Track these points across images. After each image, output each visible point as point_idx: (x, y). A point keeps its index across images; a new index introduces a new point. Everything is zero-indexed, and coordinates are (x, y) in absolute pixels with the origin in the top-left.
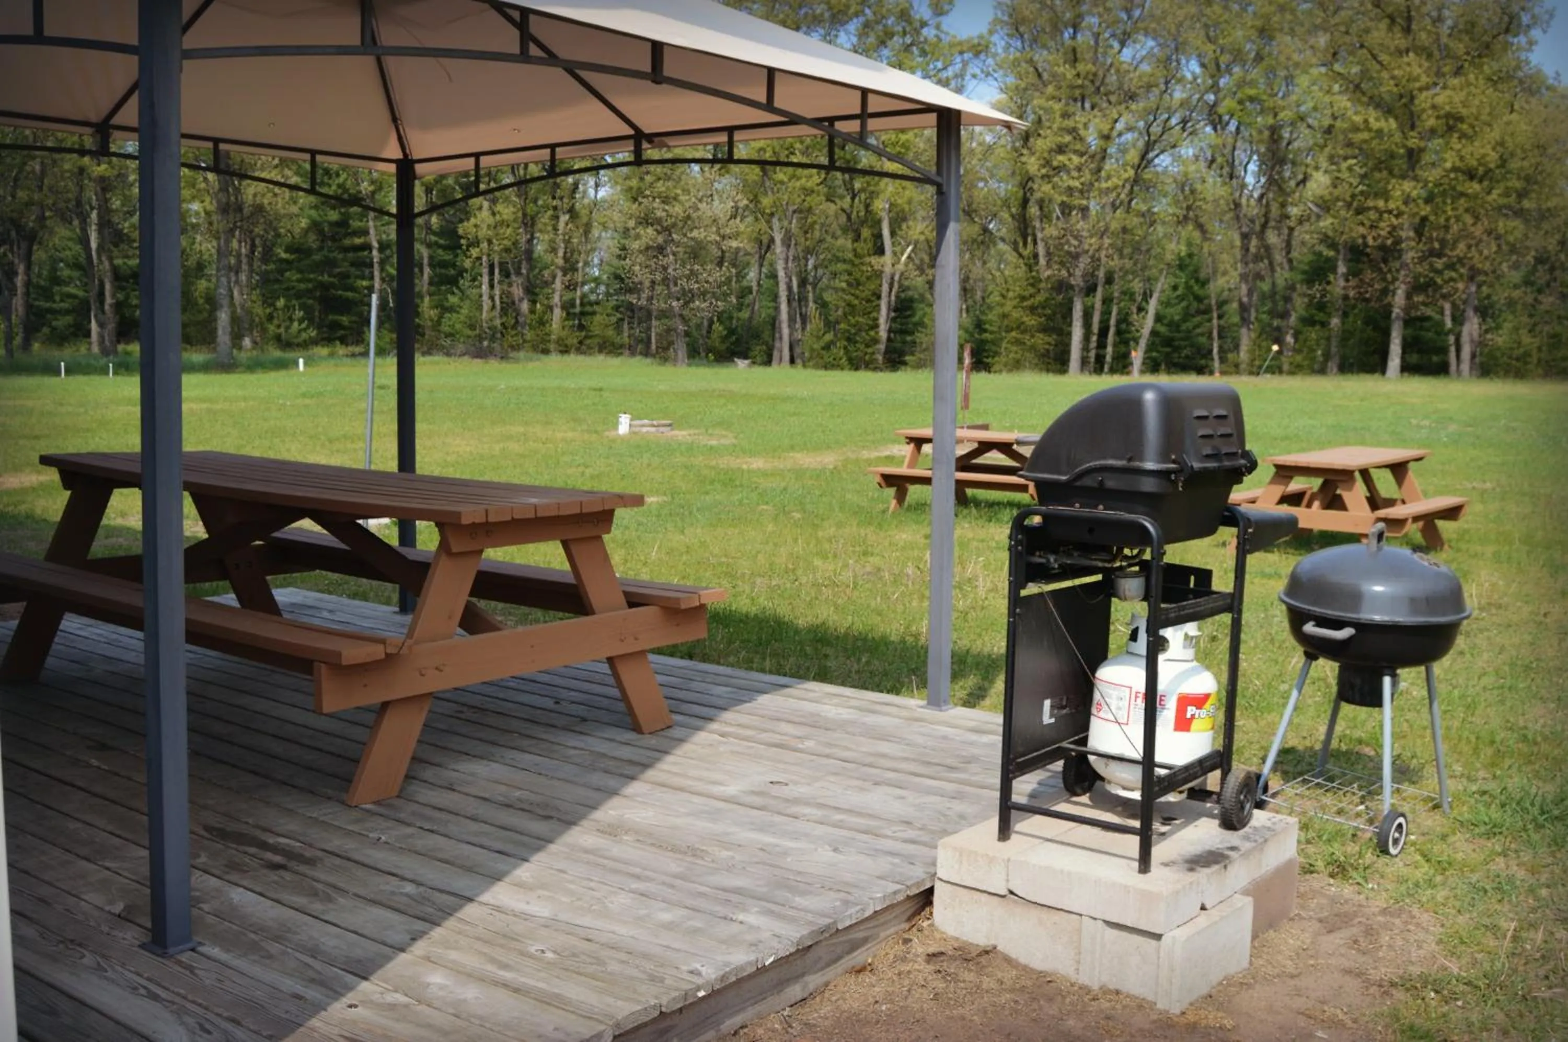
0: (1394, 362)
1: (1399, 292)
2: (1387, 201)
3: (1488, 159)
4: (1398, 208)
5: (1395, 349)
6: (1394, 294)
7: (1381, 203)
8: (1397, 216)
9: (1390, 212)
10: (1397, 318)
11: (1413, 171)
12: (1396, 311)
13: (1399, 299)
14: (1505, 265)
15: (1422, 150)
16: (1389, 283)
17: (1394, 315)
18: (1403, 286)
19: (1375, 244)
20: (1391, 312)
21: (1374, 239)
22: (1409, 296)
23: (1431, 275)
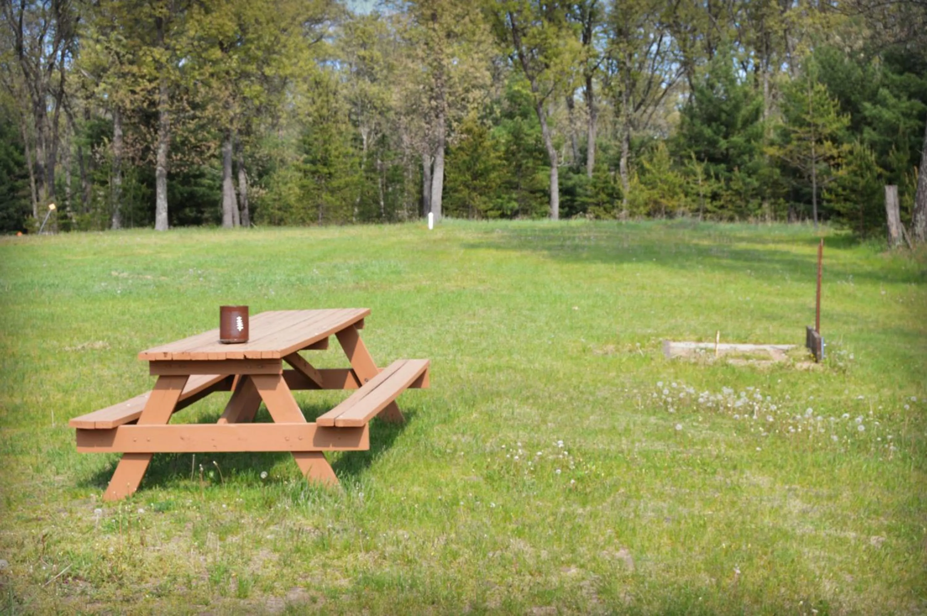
0: (162, 215)
1: (161, 151)
2: (139, 67)
3: (226, 28)
4: (150, 74)
5: (162, 204)
6: (155, 154)
7: (135, 69)
8: (150, 81)
9: (143, 77)
10: (161, 175)
11: (163, 40)
12: (160, 170)
13: (161, 157)
14: (263, 126)
15: (170, 21)
16: (149, 143)
17: (157, 173)
18: (163, 146)
19: (132, 107)
20: (155, 170)
21: (132, 102)
22: (169, 156)
23: (186, 134)
